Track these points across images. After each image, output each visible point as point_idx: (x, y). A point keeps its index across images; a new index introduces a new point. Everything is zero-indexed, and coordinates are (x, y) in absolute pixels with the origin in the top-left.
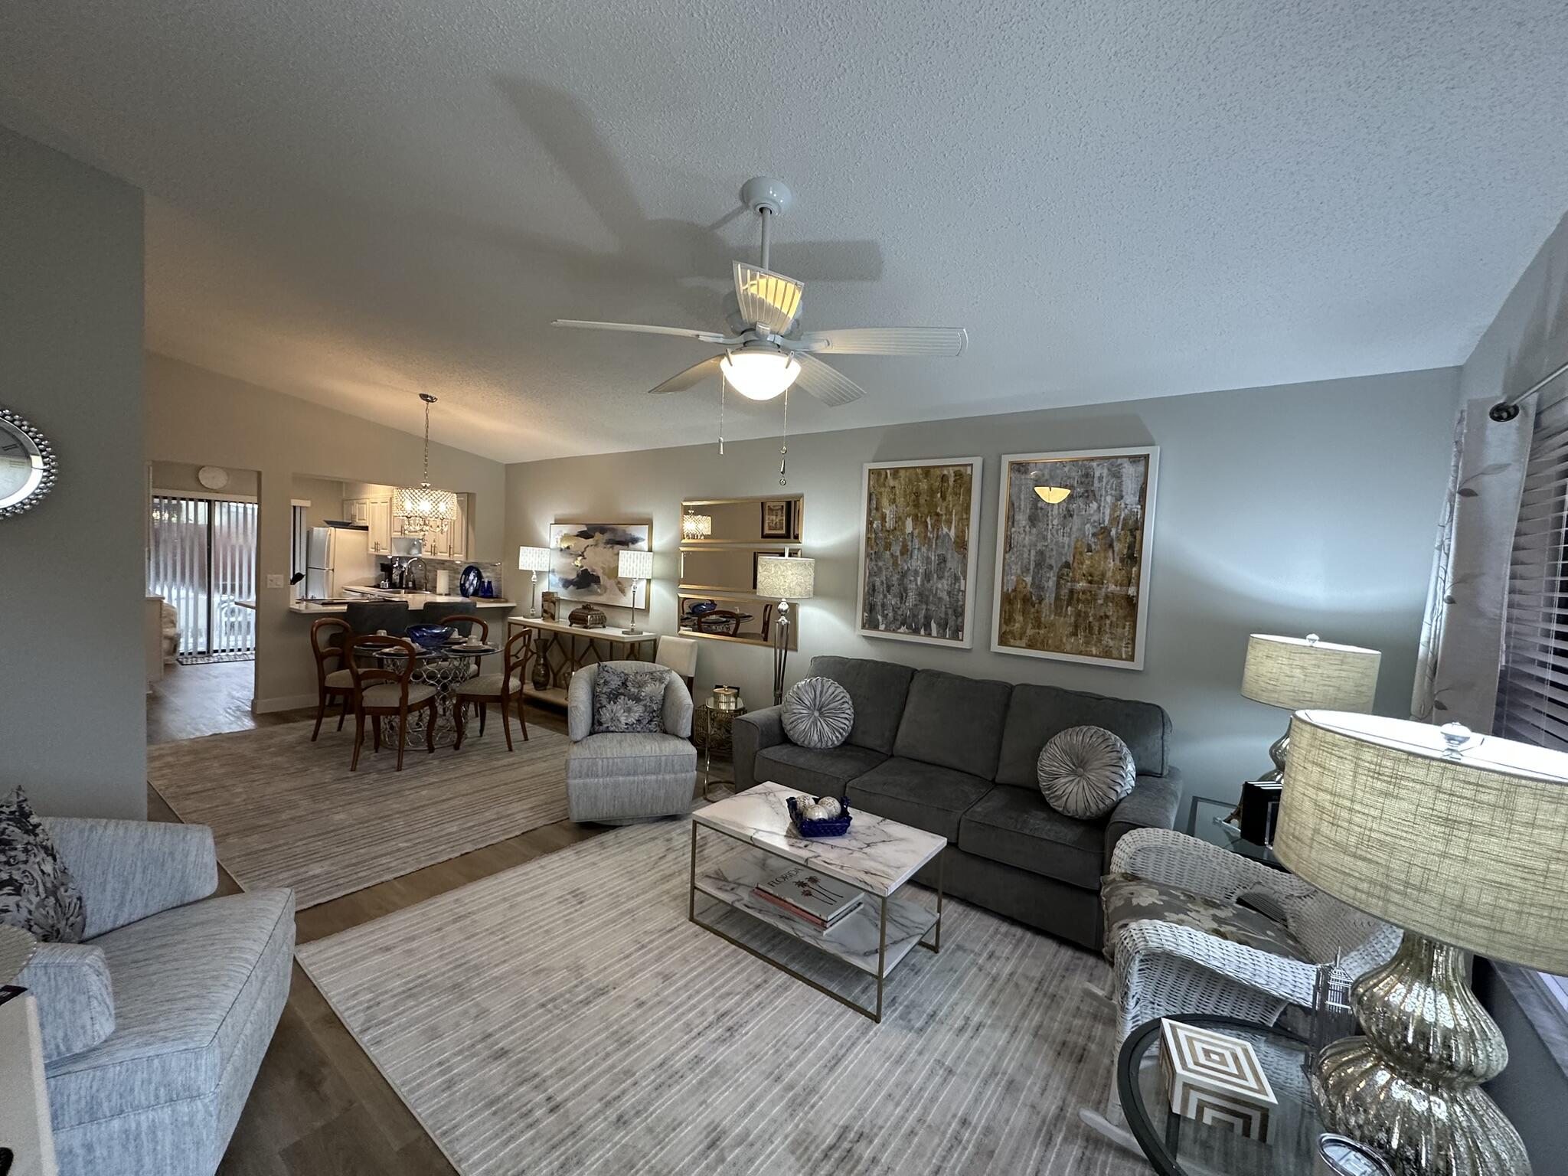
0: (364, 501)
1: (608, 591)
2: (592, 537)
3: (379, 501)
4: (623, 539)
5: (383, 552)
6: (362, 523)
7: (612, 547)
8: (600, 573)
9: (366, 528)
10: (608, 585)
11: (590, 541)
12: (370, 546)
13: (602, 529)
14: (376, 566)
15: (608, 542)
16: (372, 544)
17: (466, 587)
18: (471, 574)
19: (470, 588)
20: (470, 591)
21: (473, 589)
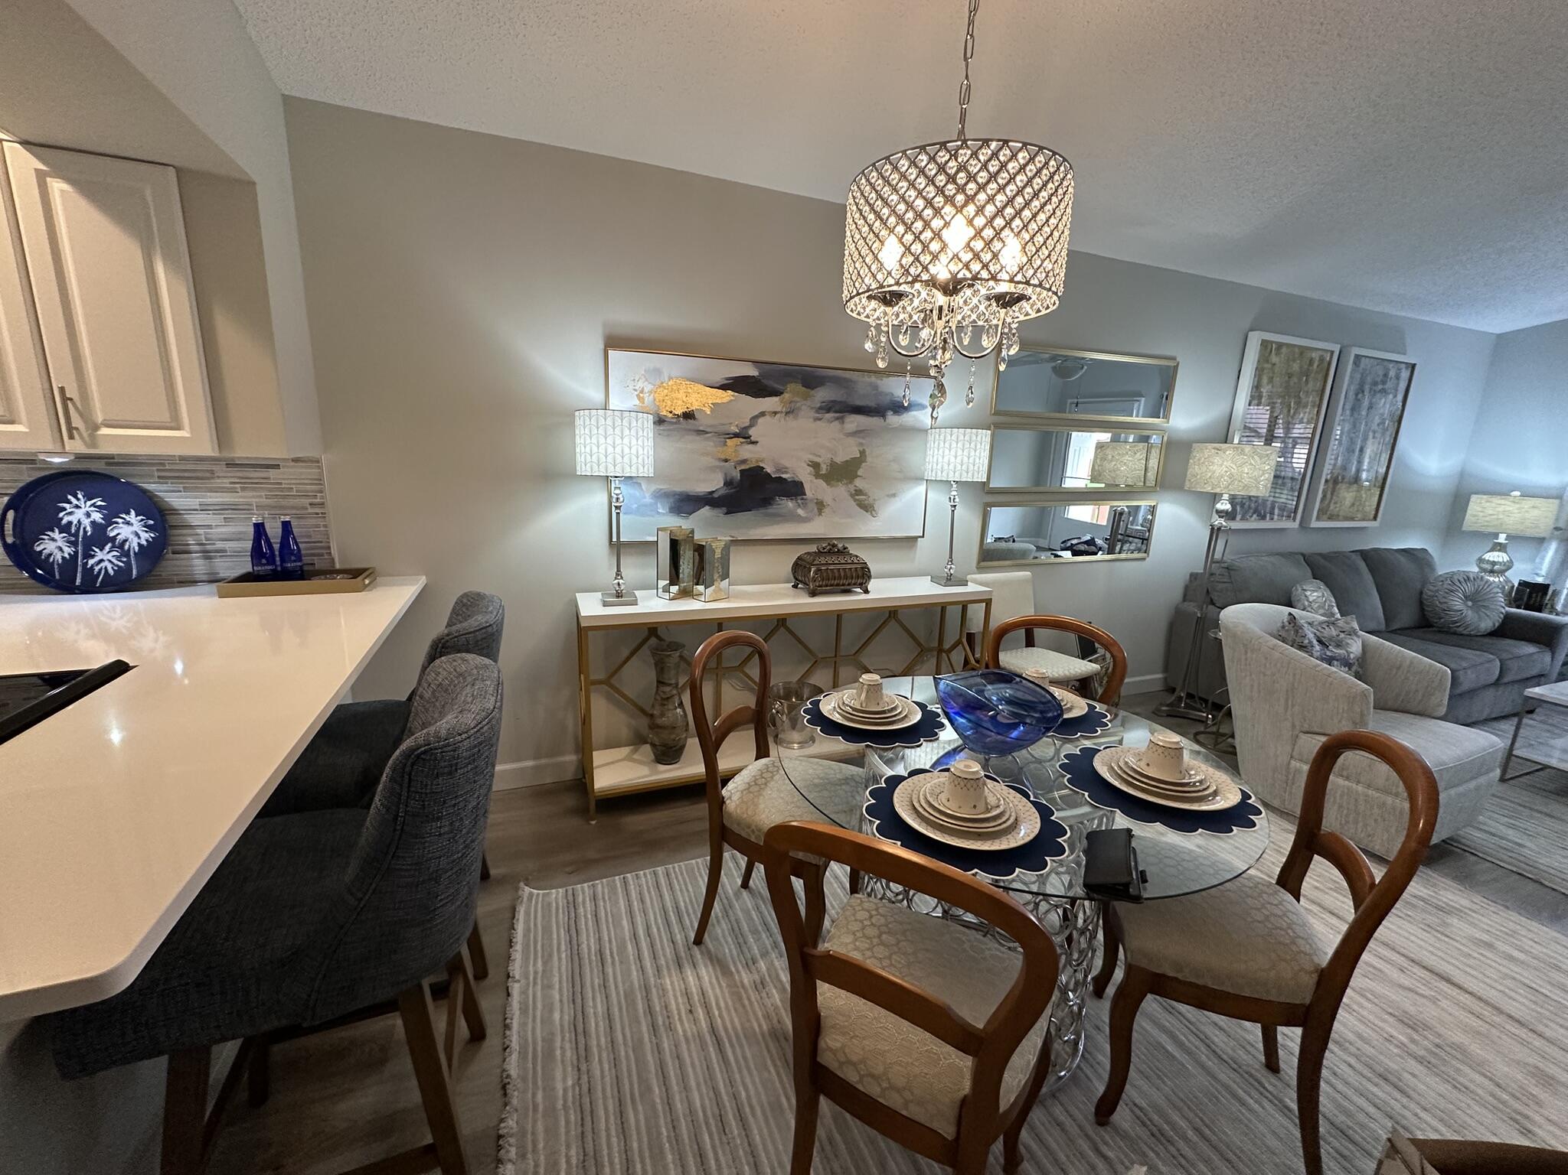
1: (826, 510)
2: (776, 393)
4: (872, 404)
7: (841, 420)
8: (805, 475)
10: (827, 499)
11: (770, 403)
13: (809, 378)
15: (828, 407)
17: (50, 555)
18: (69, 502)
19: (88, 555)
20: (97, 569)
21: (118, 558)
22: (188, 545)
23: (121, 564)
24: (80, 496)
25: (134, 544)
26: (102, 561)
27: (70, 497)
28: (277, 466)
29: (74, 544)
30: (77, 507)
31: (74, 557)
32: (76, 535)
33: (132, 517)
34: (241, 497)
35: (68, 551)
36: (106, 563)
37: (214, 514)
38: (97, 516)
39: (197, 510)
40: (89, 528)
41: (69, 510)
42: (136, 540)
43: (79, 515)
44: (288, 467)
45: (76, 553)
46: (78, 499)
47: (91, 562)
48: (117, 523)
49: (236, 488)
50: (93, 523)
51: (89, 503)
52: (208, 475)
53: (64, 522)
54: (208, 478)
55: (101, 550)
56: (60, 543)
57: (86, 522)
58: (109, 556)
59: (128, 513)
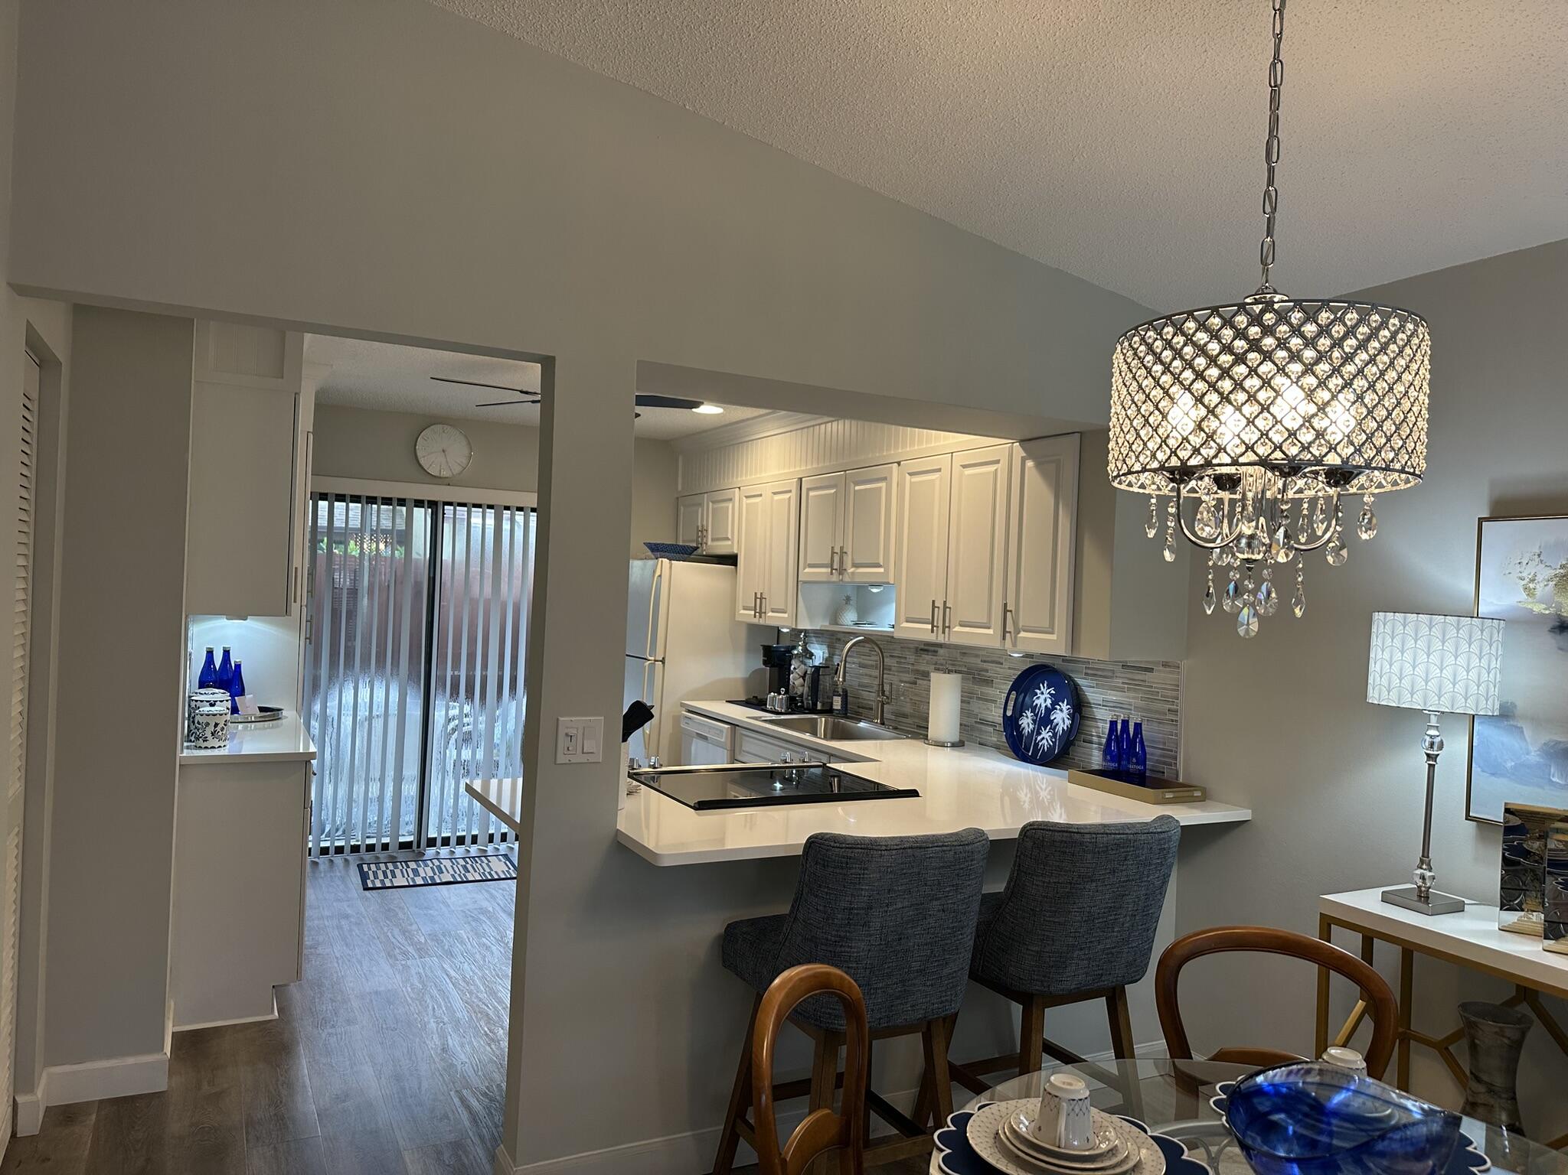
0: (727, 494)
3: (767, 490)
5: (772, 618)
6: (722, 548)
9: (731, 560)
12: (740, 604)
14: (749, 650)
16: (745, 597)
17: (1024, 728)
18: (1040, 690)
19: (1039, 734)
20: (1040, 744)
21: (1051, 738)
22: (1092, 736)
23: (1051, 744)
24: (1045, 685)
25: (1060, 729)
26: (1043, 738)
27: (1041, 685)
28: (1151, 670)
29: (1034, 721)
30: (1042, 693)
31: (1033, 731)
32: (1036, 715)
33: (1065, 706)
34: (1128, 697)
35: (1031, 726)
36: (1044, 741)
37: (1109, 710)
38: (1049, 702)
39: (1100, 705)
40: (1043, 712)
41: (1039, 695)
42: (1062, 725)
43: (1043, 697)
44: (1159, 671)
45: (1034, 728)
46: (1044, 687)
47: (1039, 738)
48: (1056, 709)
49: (1124, 688)
50: (1046, 706)
51: (1048, 691)
52: (1110, 674)
53: (1034, 704)
54: (1112, 677)
55: (1045, 730)
56: (1030, 720)
57: (1043, 706)
58: (1047, 736)
59: (1063, 702)
